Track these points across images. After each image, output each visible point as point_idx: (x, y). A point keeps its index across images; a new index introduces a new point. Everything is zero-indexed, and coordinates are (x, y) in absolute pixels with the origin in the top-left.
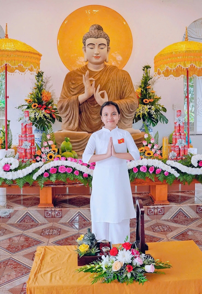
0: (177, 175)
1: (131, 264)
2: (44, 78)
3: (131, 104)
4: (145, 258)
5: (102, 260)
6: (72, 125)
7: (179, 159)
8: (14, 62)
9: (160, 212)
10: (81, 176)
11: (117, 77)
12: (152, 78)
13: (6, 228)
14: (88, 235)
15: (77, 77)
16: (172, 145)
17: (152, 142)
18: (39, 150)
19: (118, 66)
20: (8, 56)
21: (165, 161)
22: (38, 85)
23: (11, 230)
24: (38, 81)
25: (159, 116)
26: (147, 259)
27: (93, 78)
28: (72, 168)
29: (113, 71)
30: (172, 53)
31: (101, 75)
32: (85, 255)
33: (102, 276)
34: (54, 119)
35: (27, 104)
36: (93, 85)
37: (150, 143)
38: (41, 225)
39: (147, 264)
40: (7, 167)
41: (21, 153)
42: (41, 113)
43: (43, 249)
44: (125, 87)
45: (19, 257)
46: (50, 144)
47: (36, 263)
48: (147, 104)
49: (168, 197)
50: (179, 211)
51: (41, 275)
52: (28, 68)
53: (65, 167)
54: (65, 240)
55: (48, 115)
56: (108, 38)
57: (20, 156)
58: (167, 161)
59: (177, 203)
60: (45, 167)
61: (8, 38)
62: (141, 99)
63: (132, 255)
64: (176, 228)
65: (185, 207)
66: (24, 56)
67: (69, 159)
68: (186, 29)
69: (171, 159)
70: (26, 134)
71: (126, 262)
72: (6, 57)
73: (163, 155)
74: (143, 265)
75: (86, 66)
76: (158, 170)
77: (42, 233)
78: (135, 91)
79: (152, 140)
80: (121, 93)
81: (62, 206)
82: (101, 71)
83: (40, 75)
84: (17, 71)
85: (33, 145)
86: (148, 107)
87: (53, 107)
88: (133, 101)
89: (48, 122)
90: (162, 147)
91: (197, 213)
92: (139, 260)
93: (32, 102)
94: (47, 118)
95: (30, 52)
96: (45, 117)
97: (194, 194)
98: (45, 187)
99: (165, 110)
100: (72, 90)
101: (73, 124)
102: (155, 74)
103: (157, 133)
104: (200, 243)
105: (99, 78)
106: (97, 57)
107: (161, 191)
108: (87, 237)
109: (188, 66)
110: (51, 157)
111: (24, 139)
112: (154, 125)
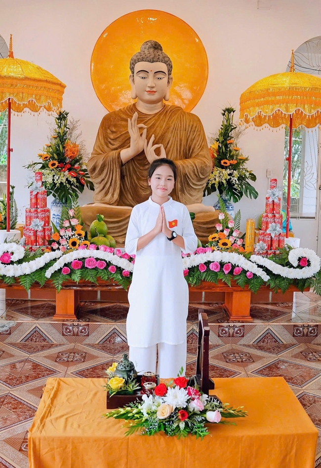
0: (266, 278)
1: (186, 409)
2: (68, 123)
3: (201, 167)
4: (207, 400)
5: (142, 402)
6: (109, 196)
7: (271, 254)
8: (21, 95)
9: (237, 333)
10: (119, 275)
11: (181, 124)
12: (235, 128)
13: (4, 349)
14: (123, 364)
15: (120, 123)
16: (261, 232)
17: (230, 226)
18: (57, 233)
19: (183, 107)
20: (12, 85)
21: (248, 256)
22: (59, 133)
23: (12, 353)
24: (60, 127)
25: (244, 187)
26: (210, 402)
27: (144, 124)
28: (106, 261)
29: (175, 114)
30: (268, 90)
31: (157, 120)
32: (118, 393)
33: (142, 424)
34: (83, 186)
35: (41, 161)
36: (144, 135)
37: (227, 228)
38: (56, 346)
39: (210, 410)
40: (6, 258)
41: (30, 237)
42: (62, 175)
43: (57, 382)
44: (193, 140)
45: (21, 393)
46: (73, 223)
47: (45, 402)
48: (226, 168)
49: (251, 310)
50: (267, 332)
51: (51, 420)
52: (43, 105)
53: (94, 260)
54: (91, 370)
55: (73, 180)
56: (169, 62)
57: (27, 242)
58: (252, 256)
59: (264, 320)
60: (65, 258)
61: (13, 57)
62: (217, 159)
63: (188, 395)
64: (260, 358)
65: (275, 327)
66: (37, 87)
67: (102, 248)
68: (293, 53)
69: (258, 254)
70: (37, 208)
71: (179, 405)
72: (10, 88)
73: (246, 246)
74: (204, 412)
75: (134, 105)
76: (237, 268)
77: (57, 358)
78: (209, 147)
79: (231, 224)
80: (187, 148)
81: (89, 319)
82: (156, 114)
83: (62, 117)
84: (27, 109)
85: (47, 224)
86: (228, 171)
87: (81, 167)
88: (205, 163)
89: (74, 191)
90: (245, 234)
91: (294, 336)
92: (199, 404)
93: (49, 159)
94: (72, 184)
95: (46, 81)
96: (69, 182)
97: (291, 308)
98: (65, 289)
99: (254, 178)
100: (112, 142)
101: (111, 194)
102: (240, 121)
103: (239, 212)
104: (295, 381)
105: (154, 125)
106: (151, 92)
107: (241, 302)
108: (121, 367)
109: (292, 111)
110: (74, 244)
111: (33, 215)
112: (236, 201)
